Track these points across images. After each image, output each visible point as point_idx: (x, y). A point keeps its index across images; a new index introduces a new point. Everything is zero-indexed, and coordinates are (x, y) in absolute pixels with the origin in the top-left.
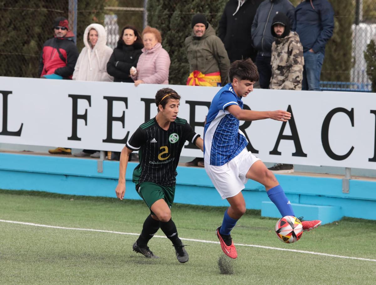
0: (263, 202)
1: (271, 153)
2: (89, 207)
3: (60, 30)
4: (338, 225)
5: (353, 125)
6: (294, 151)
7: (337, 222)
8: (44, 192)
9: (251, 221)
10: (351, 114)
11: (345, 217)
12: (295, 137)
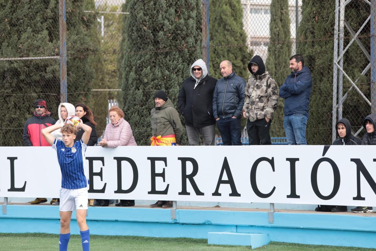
0: (209, 233)
1: (213, 194)
2: (77, 244)
3: (39, 108)
4: (266, 248)
5: (274, 170)
6: (231, 192)
7: (266, 245)
8: (44, 233)
9: (200, 248)
10: (272, 162)
11: (271, 241)
12: (231, 181)
